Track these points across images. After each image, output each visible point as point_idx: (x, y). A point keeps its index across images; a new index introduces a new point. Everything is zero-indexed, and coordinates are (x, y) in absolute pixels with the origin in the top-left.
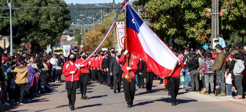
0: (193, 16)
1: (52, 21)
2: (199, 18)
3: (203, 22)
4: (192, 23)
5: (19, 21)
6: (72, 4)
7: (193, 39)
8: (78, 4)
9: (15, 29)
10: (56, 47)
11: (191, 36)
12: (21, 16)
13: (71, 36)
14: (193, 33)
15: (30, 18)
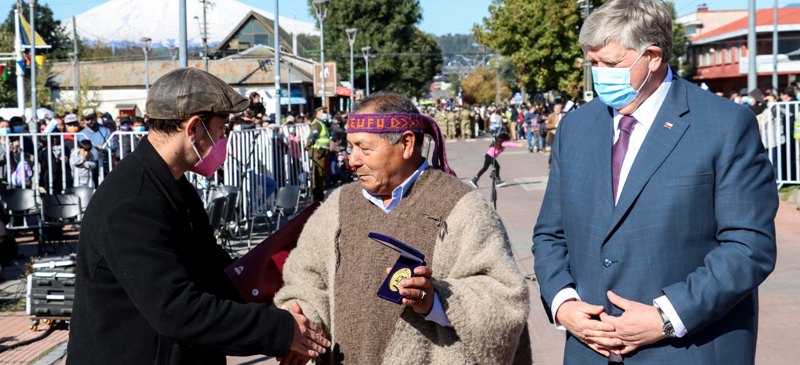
0: (566, 67)
1: (416, 68)
2: (573, 69)
3: (575, 74)
4: (563, 74)
5: (375, 71)
6: (450, 35)
7: (565, 92)
8: (458, 35)
9: (372, 79)
10: (425, 98)
11: (563, 89)
12: (377, 64)
13: (447, 82)
14: (566, 86)
15: (388, 66)
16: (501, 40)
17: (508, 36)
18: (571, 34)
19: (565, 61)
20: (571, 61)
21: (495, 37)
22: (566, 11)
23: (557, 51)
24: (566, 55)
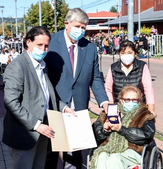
16: (32, 19)
17: (34, 18)
18: (51, 18)
19: (49, 25)
20: (51, 25)
21: (30, 19)
22: (50, 12)
23: (48, 23)
24: (50, 24)
